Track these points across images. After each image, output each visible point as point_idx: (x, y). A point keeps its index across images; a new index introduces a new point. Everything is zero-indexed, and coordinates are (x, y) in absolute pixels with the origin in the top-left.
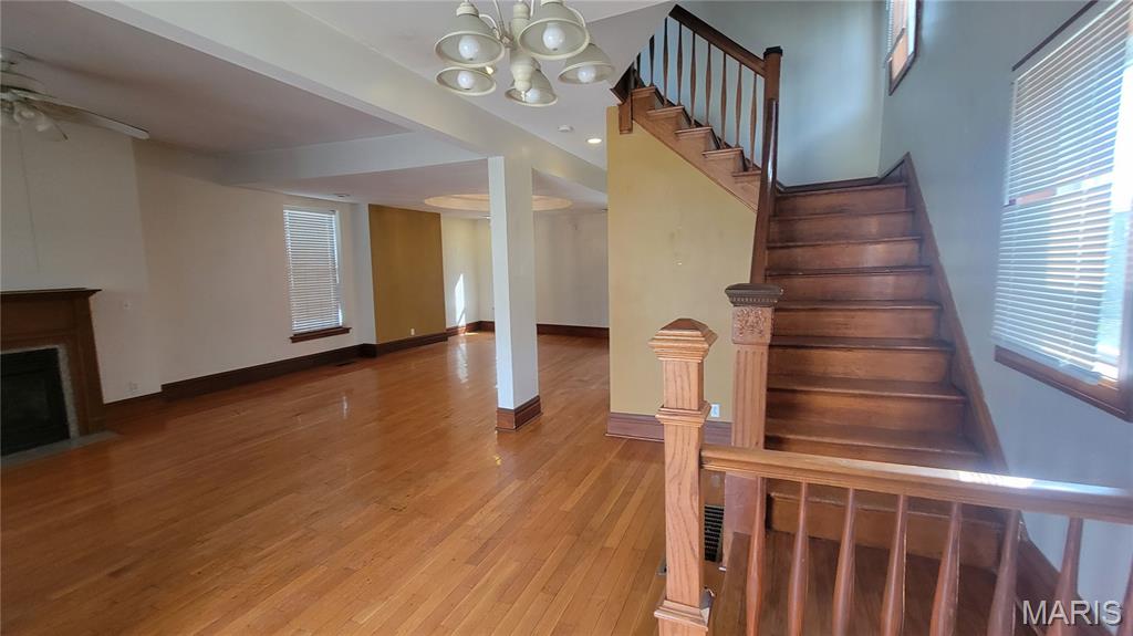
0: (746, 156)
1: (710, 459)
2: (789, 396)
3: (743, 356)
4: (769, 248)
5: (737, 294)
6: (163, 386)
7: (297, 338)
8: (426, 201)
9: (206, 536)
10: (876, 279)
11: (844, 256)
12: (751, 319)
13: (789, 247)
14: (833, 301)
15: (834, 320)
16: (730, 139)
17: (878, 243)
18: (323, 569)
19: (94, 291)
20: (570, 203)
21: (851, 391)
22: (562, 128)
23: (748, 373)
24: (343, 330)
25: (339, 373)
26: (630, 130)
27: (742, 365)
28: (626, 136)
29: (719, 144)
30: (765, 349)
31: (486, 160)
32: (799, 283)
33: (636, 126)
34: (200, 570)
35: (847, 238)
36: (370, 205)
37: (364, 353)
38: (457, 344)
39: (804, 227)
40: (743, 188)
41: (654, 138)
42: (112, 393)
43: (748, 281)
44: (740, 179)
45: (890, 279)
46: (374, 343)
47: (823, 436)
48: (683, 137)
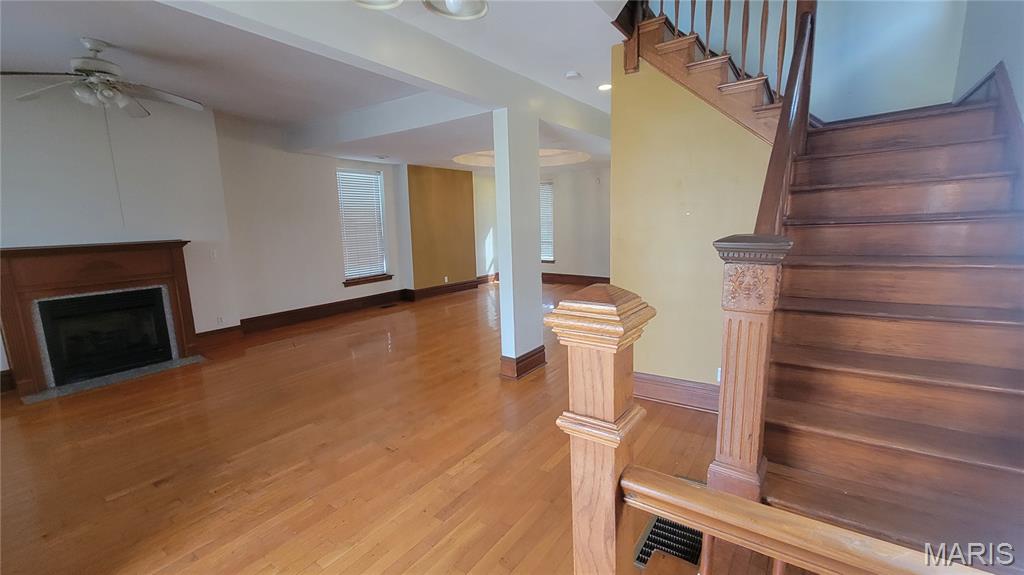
0: (772, 88)
1: (636, 494)
2: (802, 375)
3: (735, 326)
4: (793, 193)
5: (732, 248)
6: (242, 321)
7: (349, 283)
8: (455, 160)
9: (233, 457)
10: (942, 228)
11: (894, 199)
12: (748, 279)
13: (820, 190)
14: (877, 257)
15: (877, 280)
16: (751, 67)
17: (950, 181)
18: (310, 503)
19: (186, 242)
20: (589, 157)
21: (892, 375)
22: (568, 75)
23: (742, 347)
24: (387, 277)
25: (386, 314)
26: (636, 68)
27: (734, 337)
28: (632, 76)
29: (739, 74)
30: (765, 319)
31: (492, 112)
32: (831, 235)
33: (643, 64)
34: (216, 489)
35: (901, 177)
36: (409, 166)
37: (405, 297)
38: (488, 290)
39: (840, 167)
40: (765, 124)
41: (663, 75)
42: (203, 324)
43: (751, 231)
44: (762, 114)
45: (963, 229)
46: (413, 288)
47: (847, 431)
48: (696, 71)
